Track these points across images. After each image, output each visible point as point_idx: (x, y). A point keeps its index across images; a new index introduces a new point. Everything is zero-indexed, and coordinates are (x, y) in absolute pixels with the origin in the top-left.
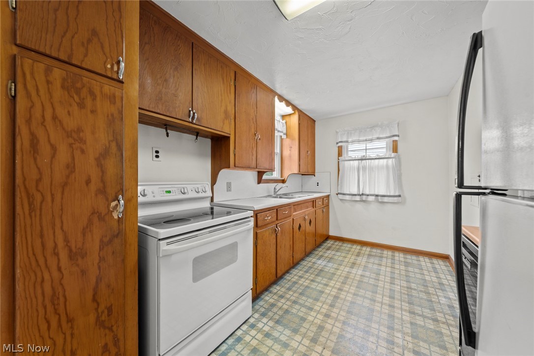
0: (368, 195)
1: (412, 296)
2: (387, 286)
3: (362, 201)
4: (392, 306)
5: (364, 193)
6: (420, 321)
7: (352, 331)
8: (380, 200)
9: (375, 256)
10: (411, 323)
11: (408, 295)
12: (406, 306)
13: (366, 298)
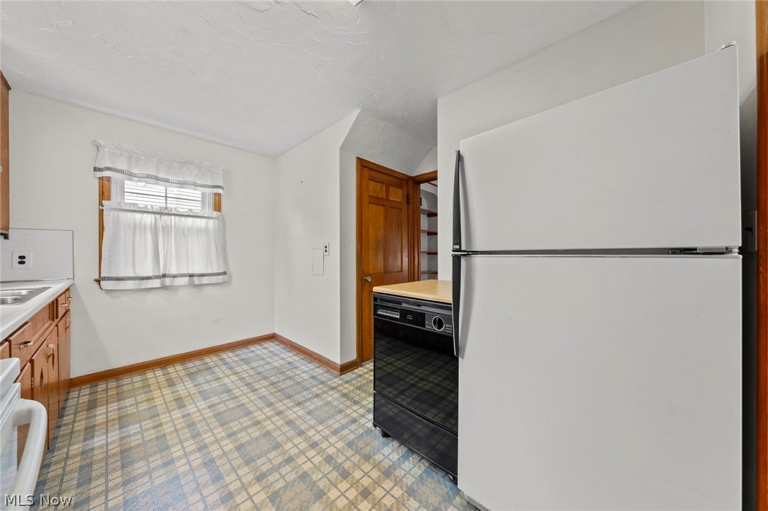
0: (175, 276)
1: (283, 389)
2: (253, 396)
3: (164, 287)
4: (279, 413)
5: (167, 273)
6: (310, 406)
7: (278, 476)
8: (196, 283)
9: (200, 371)
10: (308, 413)
11: (279, 391)
12: (289, 402)
13: (247, 427)
